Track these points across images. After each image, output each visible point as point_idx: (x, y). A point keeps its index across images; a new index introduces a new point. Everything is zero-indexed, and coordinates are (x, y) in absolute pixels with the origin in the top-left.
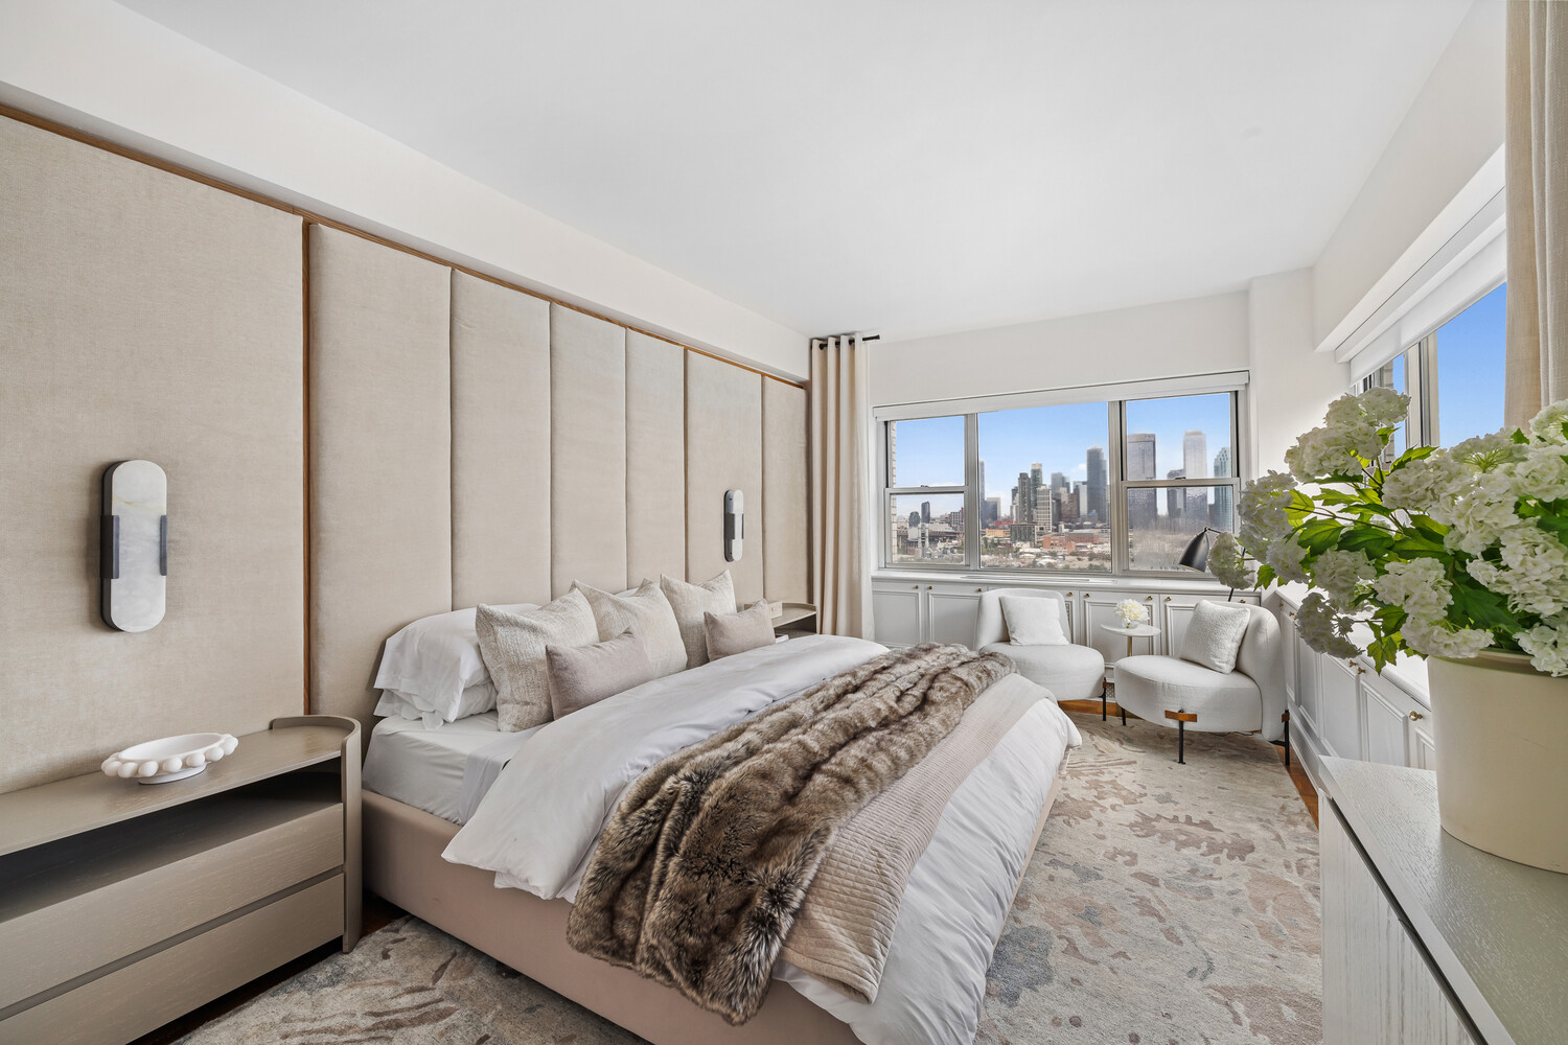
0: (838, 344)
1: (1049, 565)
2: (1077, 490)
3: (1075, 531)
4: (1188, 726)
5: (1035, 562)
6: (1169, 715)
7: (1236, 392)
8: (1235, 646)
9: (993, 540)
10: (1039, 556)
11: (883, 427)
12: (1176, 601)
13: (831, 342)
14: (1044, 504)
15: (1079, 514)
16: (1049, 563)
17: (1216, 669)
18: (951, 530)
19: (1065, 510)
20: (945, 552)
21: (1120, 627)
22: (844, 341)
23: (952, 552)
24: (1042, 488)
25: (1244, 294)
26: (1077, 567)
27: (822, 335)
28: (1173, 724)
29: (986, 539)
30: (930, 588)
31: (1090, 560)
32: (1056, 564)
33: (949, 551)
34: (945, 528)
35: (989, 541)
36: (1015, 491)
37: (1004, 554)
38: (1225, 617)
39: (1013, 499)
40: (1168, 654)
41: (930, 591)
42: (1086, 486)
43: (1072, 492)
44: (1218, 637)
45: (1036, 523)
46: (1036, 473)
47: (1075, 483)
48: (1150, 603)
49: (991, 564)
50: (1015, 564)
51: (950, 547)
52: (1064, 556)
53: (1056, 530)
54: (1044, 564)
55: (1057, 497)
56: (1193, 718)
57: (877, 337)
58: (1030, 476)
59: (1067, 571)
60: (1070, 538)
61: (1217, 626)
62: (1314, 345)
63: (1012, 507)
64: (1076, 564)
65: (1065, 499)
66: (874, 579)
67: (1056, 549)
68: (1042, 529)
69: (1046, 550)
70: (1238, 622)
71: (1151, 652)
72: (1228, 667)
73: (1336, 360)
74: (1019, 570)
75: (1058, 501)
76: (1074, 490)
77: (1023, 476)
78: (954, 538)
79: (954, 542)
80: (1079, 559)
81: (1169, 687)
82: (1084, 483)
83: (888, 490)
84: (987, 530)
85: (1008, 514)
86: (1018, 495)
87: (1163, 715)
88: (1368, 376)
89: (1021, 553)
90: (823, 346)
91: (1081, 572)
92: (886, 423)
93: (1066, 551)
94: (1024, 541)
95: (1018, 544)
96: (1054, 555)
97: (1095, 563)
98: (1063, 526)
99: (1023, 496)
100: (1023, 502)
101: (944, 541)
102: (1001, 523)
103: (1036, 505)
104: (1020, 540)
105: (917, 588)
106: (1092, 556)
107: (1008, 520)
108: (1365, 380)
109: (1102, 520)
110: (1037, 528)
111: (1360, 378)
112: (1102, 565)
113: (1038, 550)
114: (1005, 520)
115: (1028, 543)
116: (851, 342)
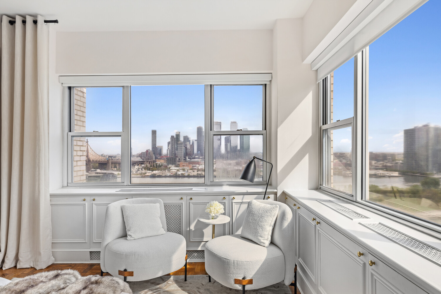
0: (24, 22)
1: (182, 174)
2: (193, 143)
3: (192, 160)
4: (248, 287)
5: (176, 173)
6: (237, 281)
7: (266, 85)
8: (271, 228)
9: (159, 164)
10: (178, 170)
11: (67, 91)
12: (238, 199)
13: (19, 21)
14: (180, 149)
15: (194, 153)
16: (182, 173)
17: (262, 244)
18: (141, 160)
19: (188, 151)
20: (138, 170)
21: (209, 219)
22: (29, 21)
23: (142, 170)
24: (180, 142)
25: (271, 31)
26: (192, 175)
27: (11, 12)
28: (239, 287)
29: (156, 164)
30: (94, 200)
31: (198, 171)
32: (185, 174)
33: (140, 170)
34: (139, 159)
35: (158, 165)
36: (169, 143)
37: (164, 170)
38: (266, 211)
39: (168, 147)
40: (233, 234)
41: (94, 202)
42: (196, 142)
43: (191, 144)
44: (262, 224)
45: (177, 157)
46: (178, 136)
47: (192, 140)
48: (224, 201)
49: (159, 174)
50: (169, 174)
51: (141, 168)
52: (188, 170)
53: (185, 160)
54: (180, 174)
55: (186, 146)
56: (251, 282)
57: (56, 21)
58: (175, 137)
59: (189, 176)
60: (190, 163)
61: (262, 217)
62: (303, 60)
63: (167, 150)
64: (193, 174)
65: (188, 147)
66: (52, 196)
67: (185, 167)
68: (179, 159)
69: (181, 168)
70: (273, 214)
71: (224, 234)
72: (267, 243)
73: (311, 70)
74: (170, 176)
75: (186, 148)
76: (192, 143)
77: (172, 137)
78: (143, 164)
79: (143, 165)
80: (193, 171)
81: (237, 263)
82: (196, 140)
83: (70, 134)
84: (157, 160)
85: (166, 153)
86: (170, 145)
87: (233, 282)
88: (324, 78)
89: (171, 170)
90: (12, 22)
91: (194, 177)
92: (70, 88)
93: (188, 168)
94: (172, 164)
95: (170, 166)
96: (184, 170)
97: (199, 172)
98: (187, 158)
99: (172, 146)
100: (172, 148)
101: (138, 165)
102: (163, 157)
103: (177, 149)
104: (171, 164)
105: (84, 200)
106: (198, 170)
107: (166, 156)
108: (323, 80)
109: (202, 155)
110: (177, 159)
111: (321, 79)
112: (202, 173)
113: (178, 168)
114: (165, 156)
115: (174, 165)
116: (35, 22)
